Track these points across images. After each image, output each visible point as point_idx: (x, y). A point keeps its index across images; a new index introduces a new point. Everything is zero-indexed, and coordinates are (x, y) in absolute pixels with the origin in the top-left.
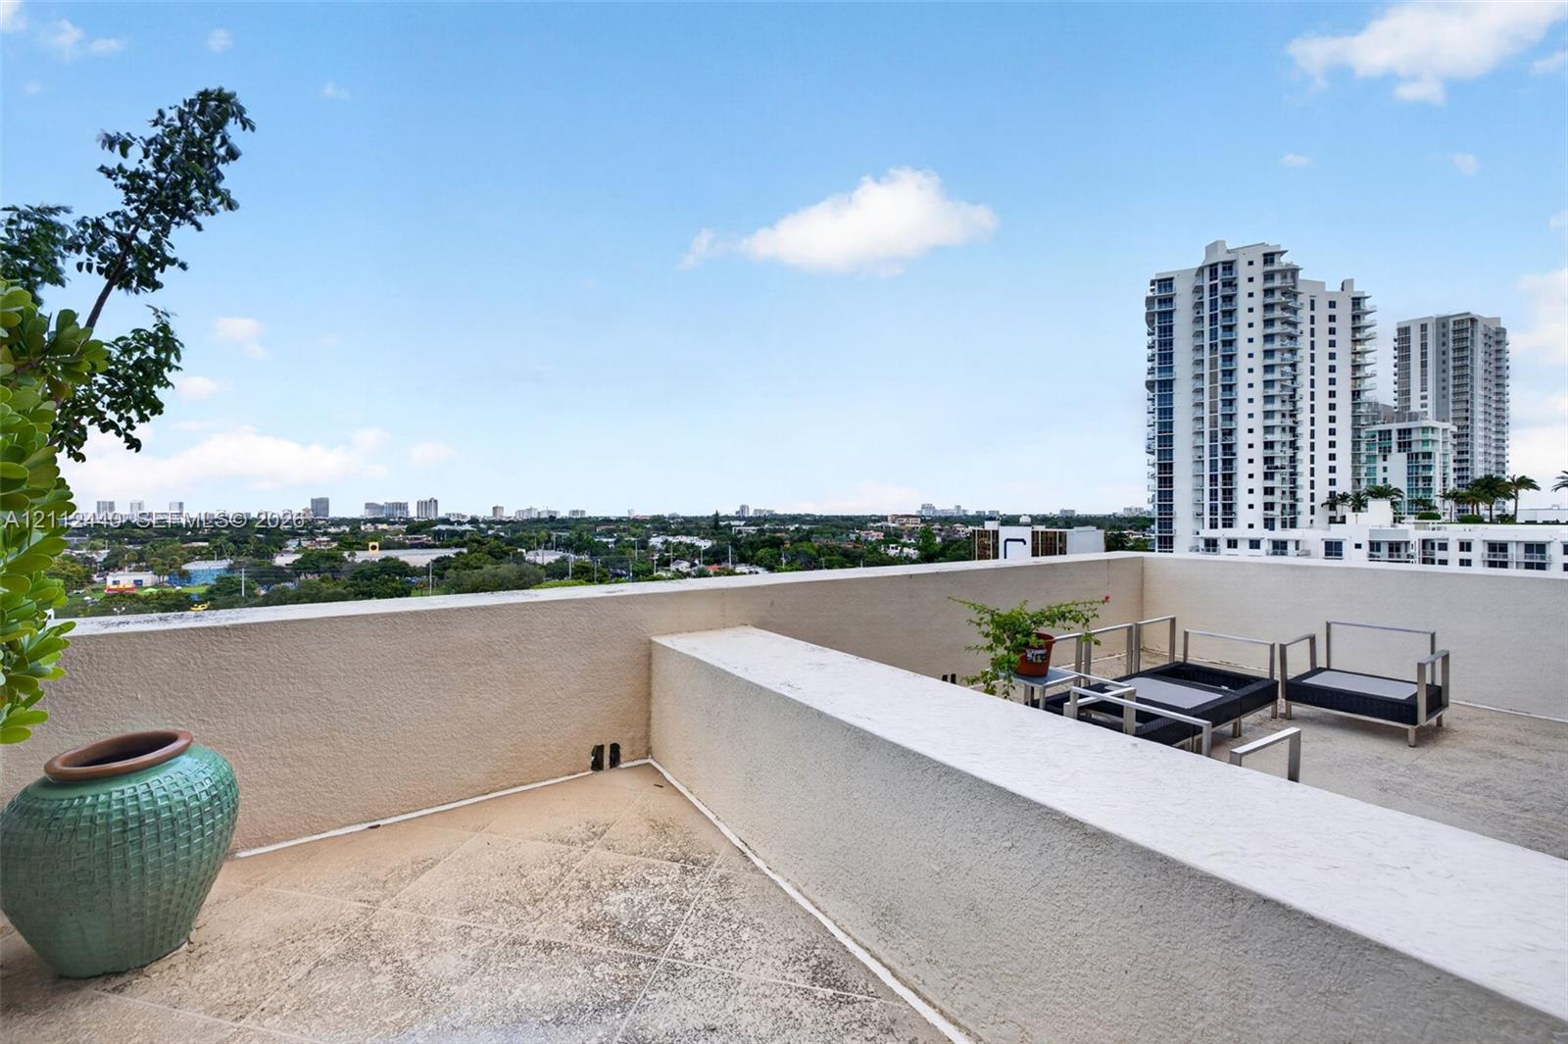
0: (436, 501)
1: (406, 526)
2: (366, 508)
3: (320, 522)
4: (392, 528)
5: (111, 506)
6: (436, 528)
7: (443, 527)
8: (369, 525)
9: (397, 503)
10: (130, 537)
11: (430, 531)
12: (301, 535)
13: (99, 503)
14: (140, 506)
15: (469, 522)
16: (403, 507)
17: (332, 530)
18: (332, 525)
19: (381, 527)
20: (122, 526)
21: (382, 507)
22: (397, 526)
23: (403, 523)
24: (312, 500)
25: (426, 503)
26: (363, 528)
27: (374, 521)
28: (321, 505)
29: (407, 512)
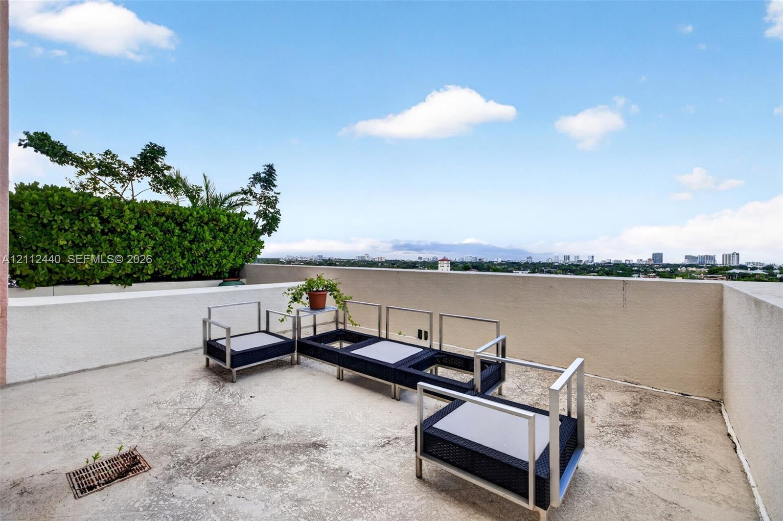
0: (738, 254)
1: (707, 269)
2: (686, 258)
3: (655, 266)
4: (699, 270)
5: (568, 257)
6: (731, 271)
7: (737, 271)
8: (684, 268)
9: (707, 256)
10: (570, 270)
11: (725, 273)
12: (641, 272)
13: (565, 256)
14: (578, 257)
15: (763, 269)
16: (712, 258)
17: (661, 270)
18: (661, 267)
19: (690, 269)
20: (569, 265)
21: (697, 258)
22: (703, 269)
23: (708, 267)
24: (653, 254)
25: (730, 255)
26: (679, 269)
27: (687, 266)
28: (658, 257)
29: (714, 261)
